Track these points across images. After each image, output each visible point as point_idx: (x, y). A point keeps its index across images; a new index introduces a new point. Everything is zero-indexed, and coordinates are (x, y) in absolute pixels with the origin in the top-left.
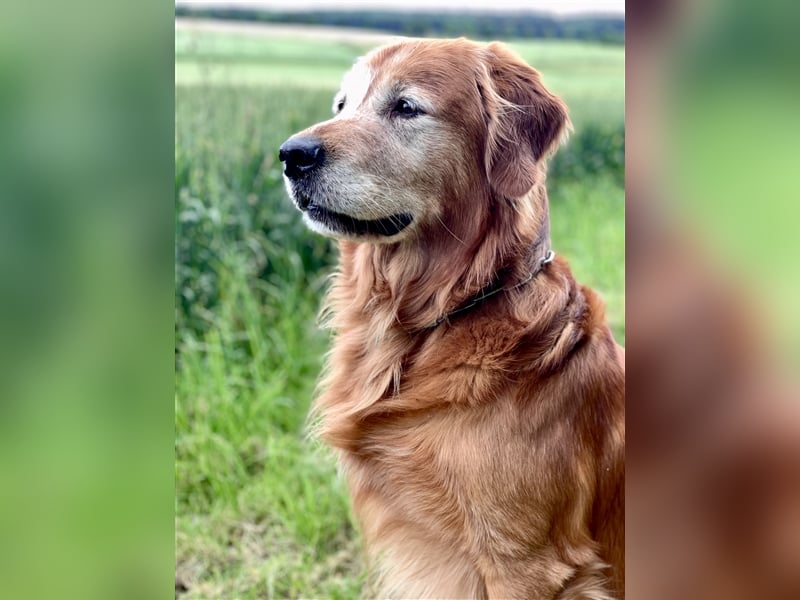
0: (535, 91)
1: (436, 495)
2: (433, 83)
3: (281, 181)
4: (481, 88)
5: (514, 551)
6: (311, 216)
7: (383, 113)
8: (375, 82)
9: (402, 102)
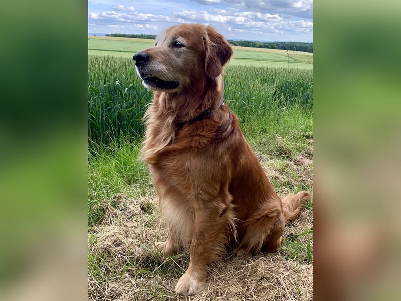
0: (222, 42)
1: (182, 178)
2: (187, 37)
3: (134, 68)
4: (204, 39)
5: (207, 198)
6: (145, 82)
7: (170, 46)
8: (167, 36)
9: (176, 42)
